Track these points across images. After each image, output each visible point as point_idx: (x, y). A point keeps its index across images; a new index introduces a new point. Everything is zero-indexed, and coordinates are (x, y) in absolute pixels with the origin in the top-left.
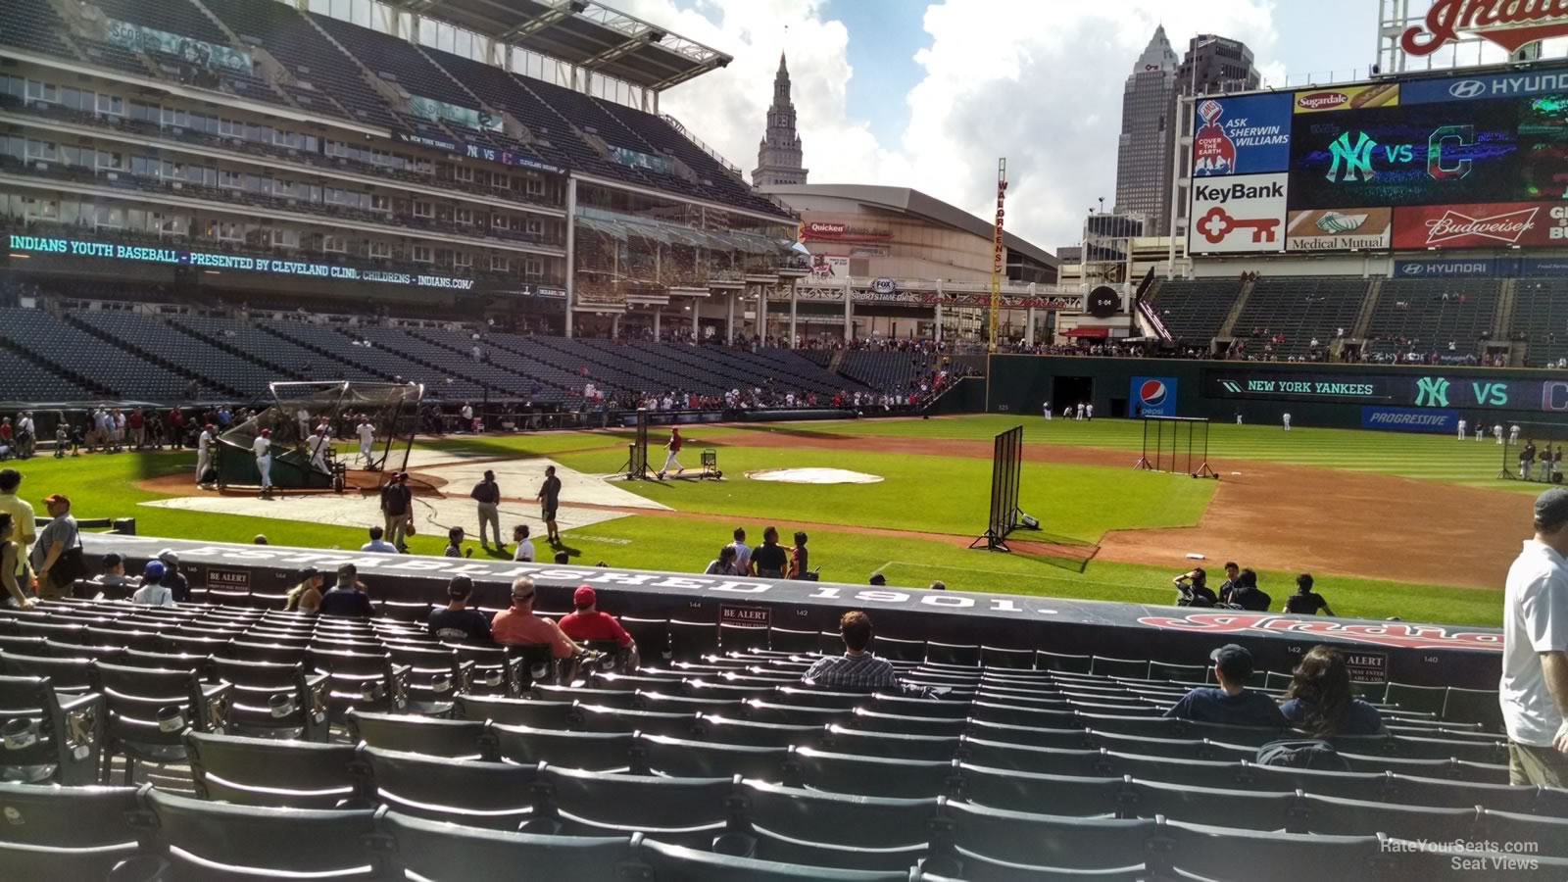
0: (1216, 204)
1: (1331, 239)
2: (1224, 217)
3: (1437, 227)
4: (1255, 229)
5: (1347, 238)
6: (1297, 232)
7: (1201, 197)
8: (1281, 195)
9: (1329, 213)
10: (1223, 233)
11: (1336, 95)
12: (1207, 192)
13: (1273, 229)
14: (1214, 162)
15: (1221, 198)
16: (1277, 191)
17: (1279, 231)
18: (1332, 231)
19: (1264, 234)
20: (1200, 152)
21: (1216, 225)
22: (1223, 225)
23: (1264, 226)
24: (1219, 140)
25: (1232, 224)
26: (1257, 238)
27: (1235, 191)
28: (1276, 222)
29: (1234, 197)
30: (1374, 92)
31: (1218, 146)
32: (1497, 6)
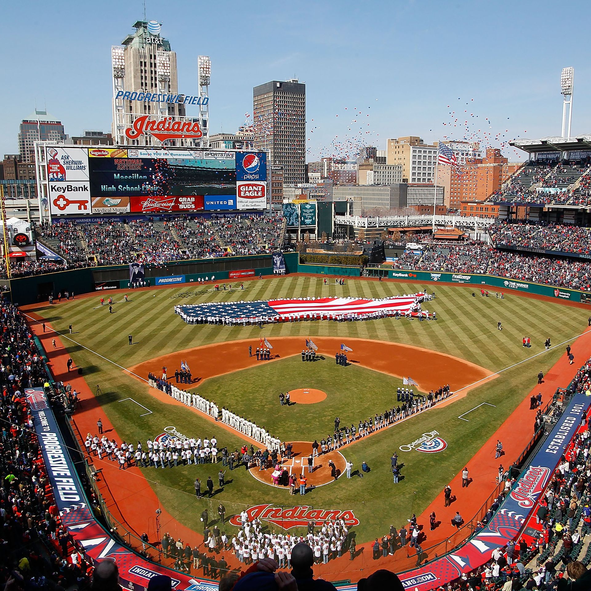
0: (61, 193)
1: (109, 208)
2: (65, 199)
3: (145, 204)
4: (79, 204)
5: (115, 208)
6: (96, 206)
7: (54, 190)
8: (87, 190)
9: (107, 198)
10: (65, 206)
11: (104, 151)
12: (56, 188)
13: (86, 204)
14: (57, 175)
15: (63, 191)
16: (86, 189)
17: (88, 205)
18: (109, 205)
19: (82, 206)
21: (62, 203)
22: (65, 203)
23: (82, 203)
24: (59, 166)
25: (69, 202)
26: (80, 208)
27: (68, 188)
28: (87, 202)
29: (68, 190)
30: (118, 152)
31: (58, 168)
32: (156, 124)
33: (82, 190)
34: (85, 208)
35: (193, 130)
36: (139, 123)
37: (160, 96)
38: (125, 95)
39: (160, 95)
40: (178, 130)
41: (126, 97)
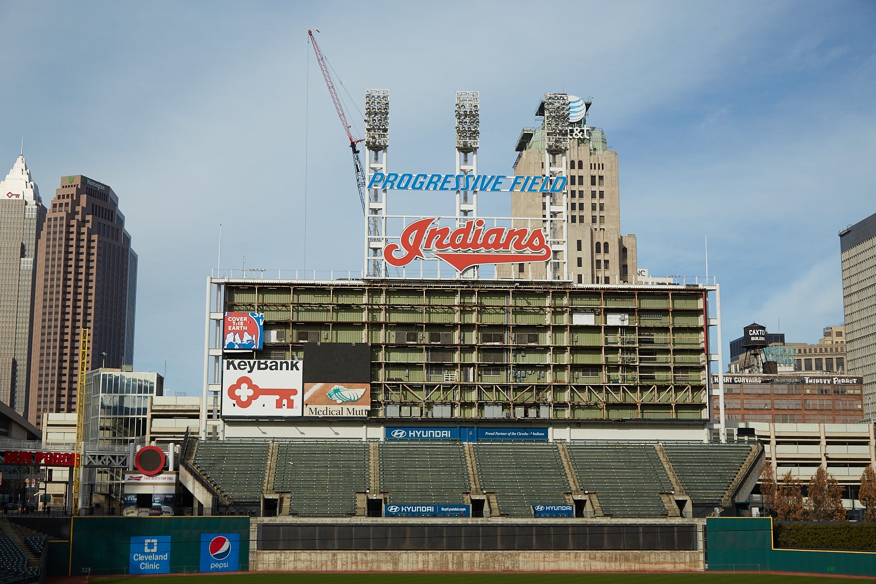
0: (244, 374)
1: (339, 408)
2: (251, 386)
4: (278, 397)
5: (351, 407)
6: (312, 401)
7: (231, 366)
8: (297, 369)
9: (336, 386)
10: (250, 399)
12: (236, 363)
13: (292, 397)
14: (241, 338)
15: (248, 369)
16: (294, 366)
17: (297, 399)
18: (339, 401)
19: (285, 402)
20: (230, 328)
21: (244, 392)
22: (251, 392)
23: (285, 394)
24: (245, 319)
25: (258, 392)
26: (279, 405)
27: (260, 364)
28: (295, 392)
29: (259, 368)
31: (245, 324)
32: (449, 235)
33: (287, 369)
34: (291, 405)
35: (530, 244)
36: (413, 234)
37: (462, 179)
38: (388, 181)
39: (458, 176)
40: (496, 245)
41: (389, 185)
